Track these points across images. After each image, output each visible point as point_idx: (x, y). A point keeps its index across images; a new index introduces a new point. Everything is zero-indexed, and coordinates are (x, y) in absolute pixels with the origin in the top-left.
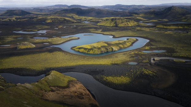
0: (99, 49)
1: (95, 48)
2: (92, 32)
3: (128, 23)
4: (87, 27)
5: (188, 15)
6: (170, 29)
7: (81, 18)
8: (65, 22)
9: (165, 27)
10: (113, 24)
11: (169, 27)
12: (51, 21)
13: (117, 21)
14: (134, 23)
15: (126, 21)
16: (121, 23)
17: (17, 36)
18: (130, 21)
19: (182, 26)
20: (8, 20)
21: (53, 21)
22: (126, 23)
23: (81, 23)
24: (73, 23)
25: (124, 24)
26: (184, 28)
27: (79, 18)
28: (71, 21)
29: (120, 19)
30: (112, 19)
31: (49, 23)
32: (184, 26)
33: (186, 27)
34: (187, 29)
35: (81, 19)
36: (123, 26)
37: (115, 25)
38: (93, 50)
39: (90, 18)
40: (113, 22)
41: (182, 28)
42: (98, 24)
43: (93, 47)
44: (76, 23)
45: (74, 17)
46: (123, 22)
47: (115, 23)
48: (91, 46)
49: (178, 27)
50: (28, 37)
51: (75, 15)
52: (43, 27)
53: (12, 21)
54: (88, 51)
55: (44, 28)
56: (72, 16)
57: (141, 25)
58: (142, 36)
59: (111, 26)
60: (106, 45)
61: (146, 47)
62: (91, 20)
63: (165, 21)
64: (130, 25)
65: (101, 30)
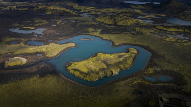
0: (96, 74)
1: (92, 72)
2: (91, 34)
3: (128, 21)
4: (86, 23)
5: (186, 11)
6: (170, 31)
7: (81, 8)
8: (65, 14)
9: (165, 29)
10: (112, 22)
11: (169, 30)
12: (51, 13)
13: (117, 18)
14: (133, 21)
15: (126, 18)
16: (120, 21)
17: (11, 39)
18: (129, 19)
19: (182, 29)
20: (9, 9)
21: (52, 13)
22: (125, 21)
23: (80, 16)
24: (72, 16)
25: (123, 21)
26: (184, 32)
27: (78, 9)
28: (71, 13)
29: (119, 17)
30: (111, 15)
31: (48, 15)
32: (185, 29)
33: (187, 30)
34: (187, 32)
35: (81, 10)
36: (122, 24)
37: (114, 23)
38: (90, 75)
39: (90, 8)
40: (112, 19)
41: (182, 31)
42: (97, 19)
43: (90, 71)
44: (75, 16)
45: (74, 6)
46: (122, 20)
47: (115, 20)
48: (88, 69)
49: (179, 30)
50: (22, 41)
51: (75, 4)
52: (41, 22)
53: (13, 10)
54: (84, 76)
55: (42, 24)
56: (72, 6)
57: (140, 24)
58: (142, 44)
59: (110, 24)
60: (105, 66)
61: (150, 69)
62: (90, 12)
63: (163, 16)
64: (129, 24)
65: (99, 31)
